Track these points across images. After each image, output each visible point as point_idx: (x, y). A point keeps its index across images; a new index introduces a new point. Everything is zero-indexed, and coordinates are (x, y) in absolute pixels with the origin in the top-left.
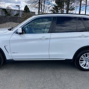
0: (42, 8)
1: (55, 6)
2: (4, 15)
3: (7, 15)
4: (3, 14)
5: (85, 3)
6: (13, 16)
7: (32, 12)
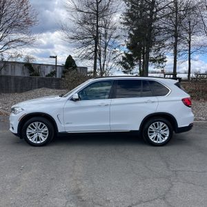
0: (100, 60)
1: (126, 54)
2: (27, 75)
3: (33, 75)
4: (24, 74)
5: (187, 48)
6: (44, 76)
7: (81, 68)
